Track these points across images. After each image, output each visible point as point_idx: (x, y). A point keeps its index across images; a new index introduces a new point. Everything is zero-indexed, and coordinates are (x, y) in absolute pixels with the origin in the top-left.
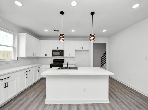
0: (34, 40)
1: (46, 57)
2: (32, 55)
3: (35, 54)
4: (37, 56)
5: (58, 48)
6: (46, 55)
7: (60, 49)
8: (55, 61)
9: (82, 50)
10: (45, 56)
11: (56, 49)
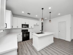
5: (25, 23)
6: (18, 27)
7: (27, 24)
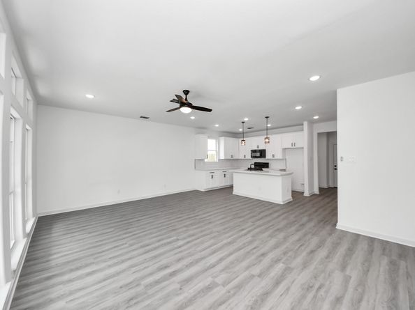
0: (231, 140)
1: (245, 160)
2: (230, 158)
3: (232, 156)
4: (234, 158)
5: (258, 147)
6: (245, 156)
7: (261, 148)
8: (256, 164)
9: (293, 147)
10: (243, 158)
11: (255, 148)
